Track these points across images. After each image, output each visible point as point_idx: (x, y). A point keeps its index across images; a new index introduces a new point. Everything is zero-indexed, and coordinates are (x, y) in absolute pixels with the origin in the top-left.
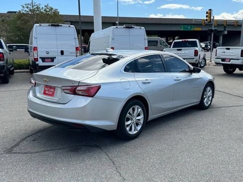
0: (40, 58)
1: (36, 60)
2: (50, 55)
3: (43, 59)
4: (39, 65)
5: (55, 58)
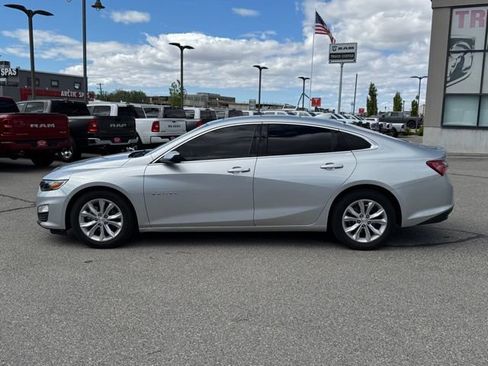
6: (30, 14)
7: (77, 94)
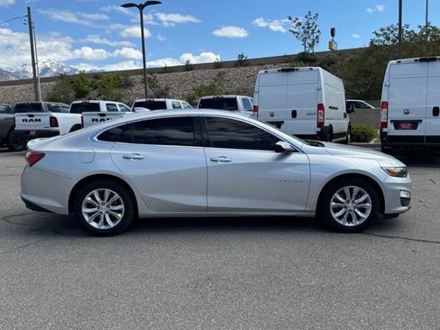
0: (391, 121)
1: (385, 125)
2: (411, 117)
3: (397, 124)
4: (389, 134)
5: (421, 121)
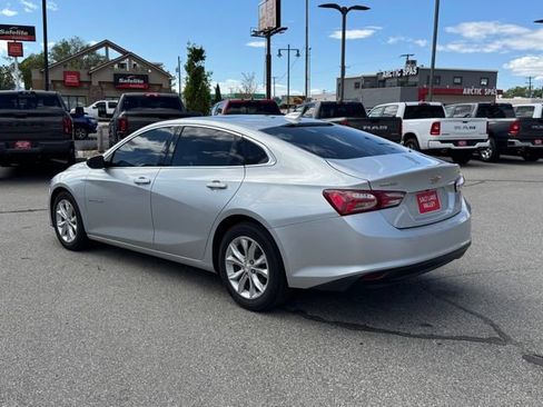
6: (344, 11)
7: (483, 91)
